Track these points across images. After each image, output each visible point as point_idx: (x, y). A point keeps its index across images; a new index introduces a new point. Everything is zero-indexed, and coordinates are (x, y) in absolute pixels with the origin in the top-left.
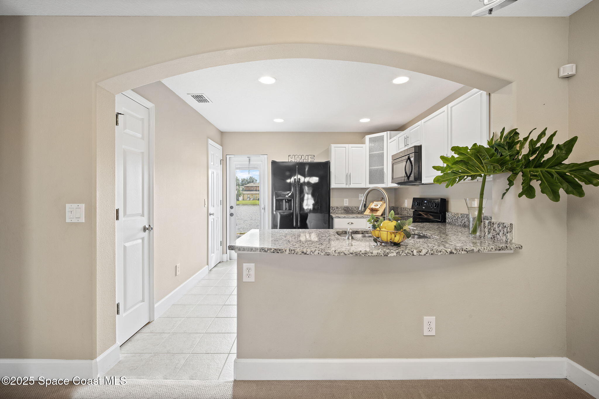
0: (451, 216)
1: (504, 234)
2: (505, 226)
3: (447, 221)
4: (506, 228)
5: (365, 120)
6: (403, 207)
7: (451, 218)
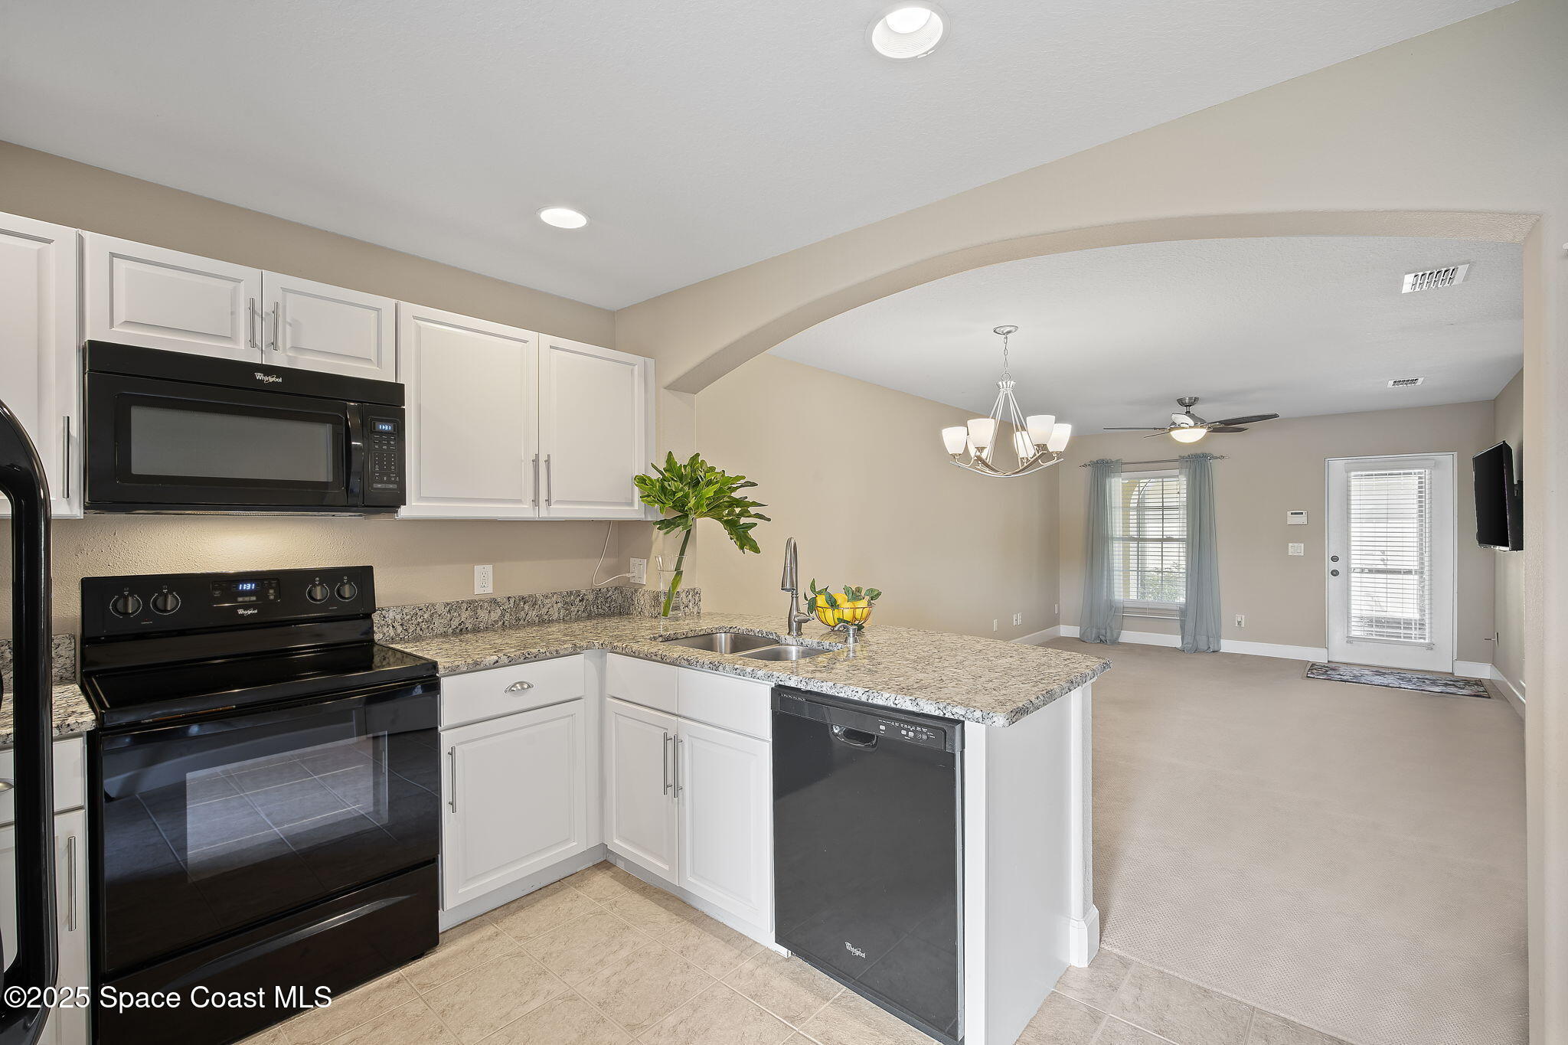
0: (398, 617)
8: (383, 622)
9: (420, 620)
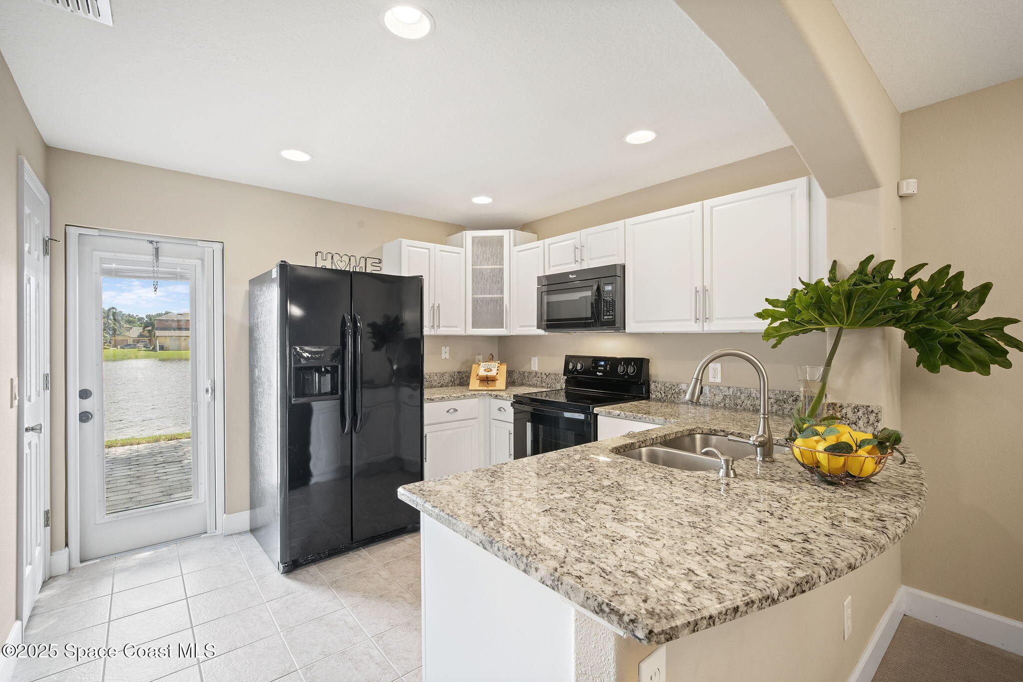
0: (663, 388)
1: (868, 422)
2: (872, 411)
3: (653, 396)
4: (874, 415)
5: (482, 200)
6: (525, 369)
7: (662, 392)
8: (656, 389)
9: (674, 392)
